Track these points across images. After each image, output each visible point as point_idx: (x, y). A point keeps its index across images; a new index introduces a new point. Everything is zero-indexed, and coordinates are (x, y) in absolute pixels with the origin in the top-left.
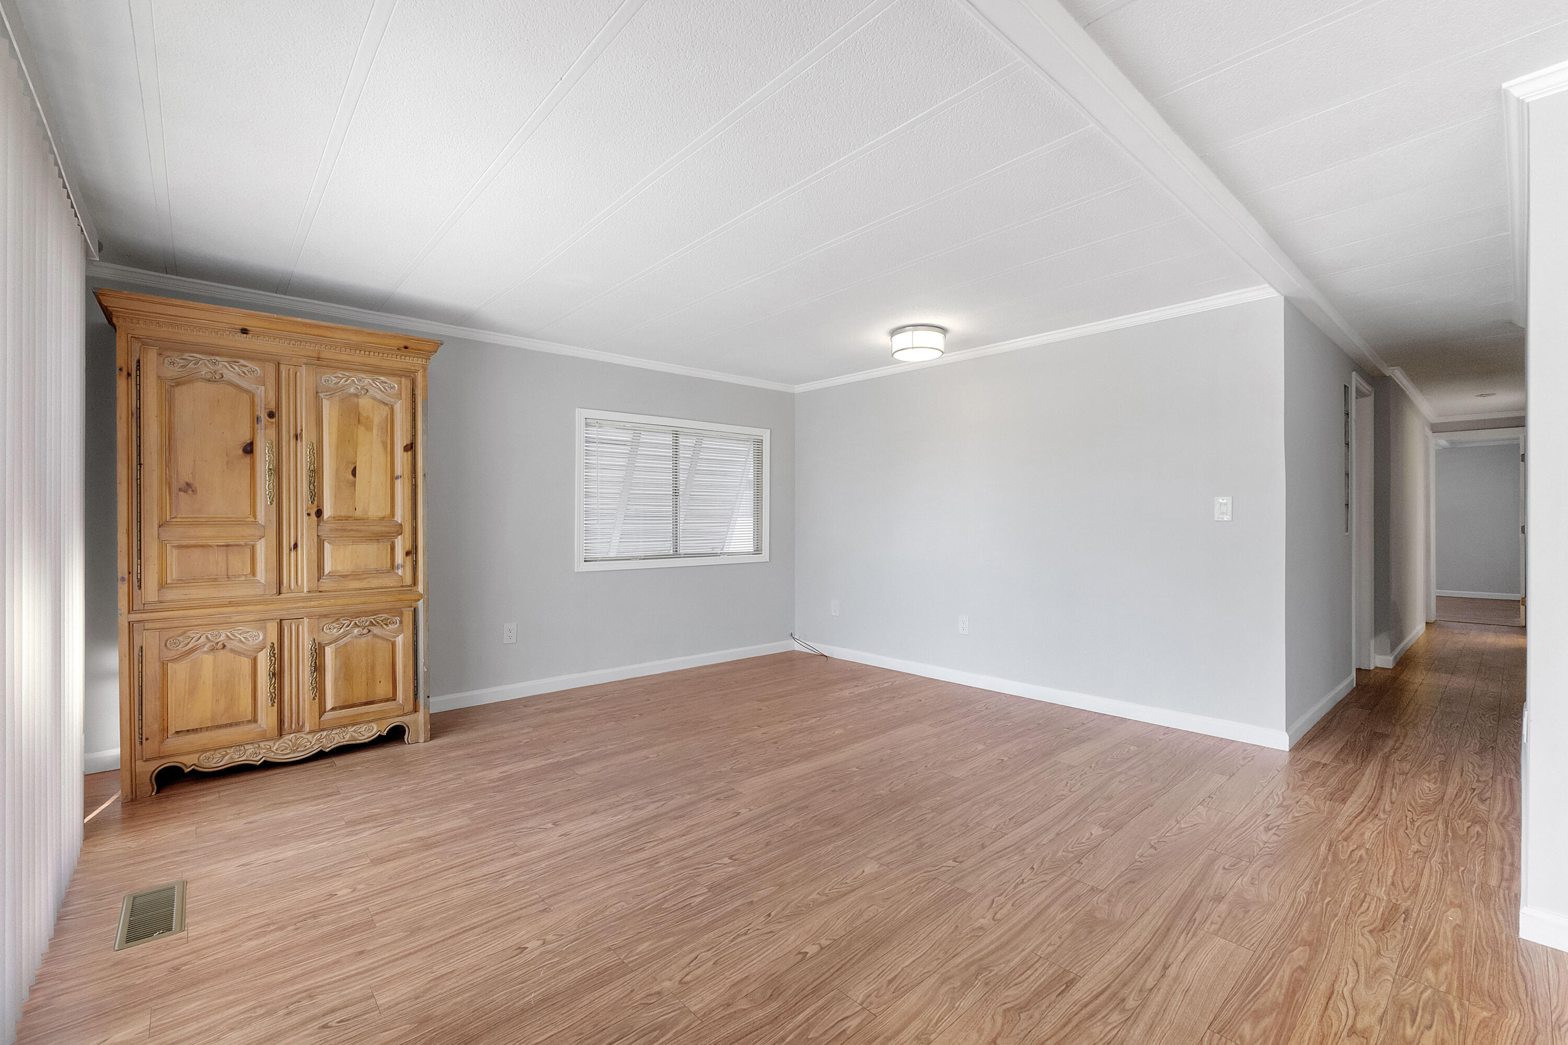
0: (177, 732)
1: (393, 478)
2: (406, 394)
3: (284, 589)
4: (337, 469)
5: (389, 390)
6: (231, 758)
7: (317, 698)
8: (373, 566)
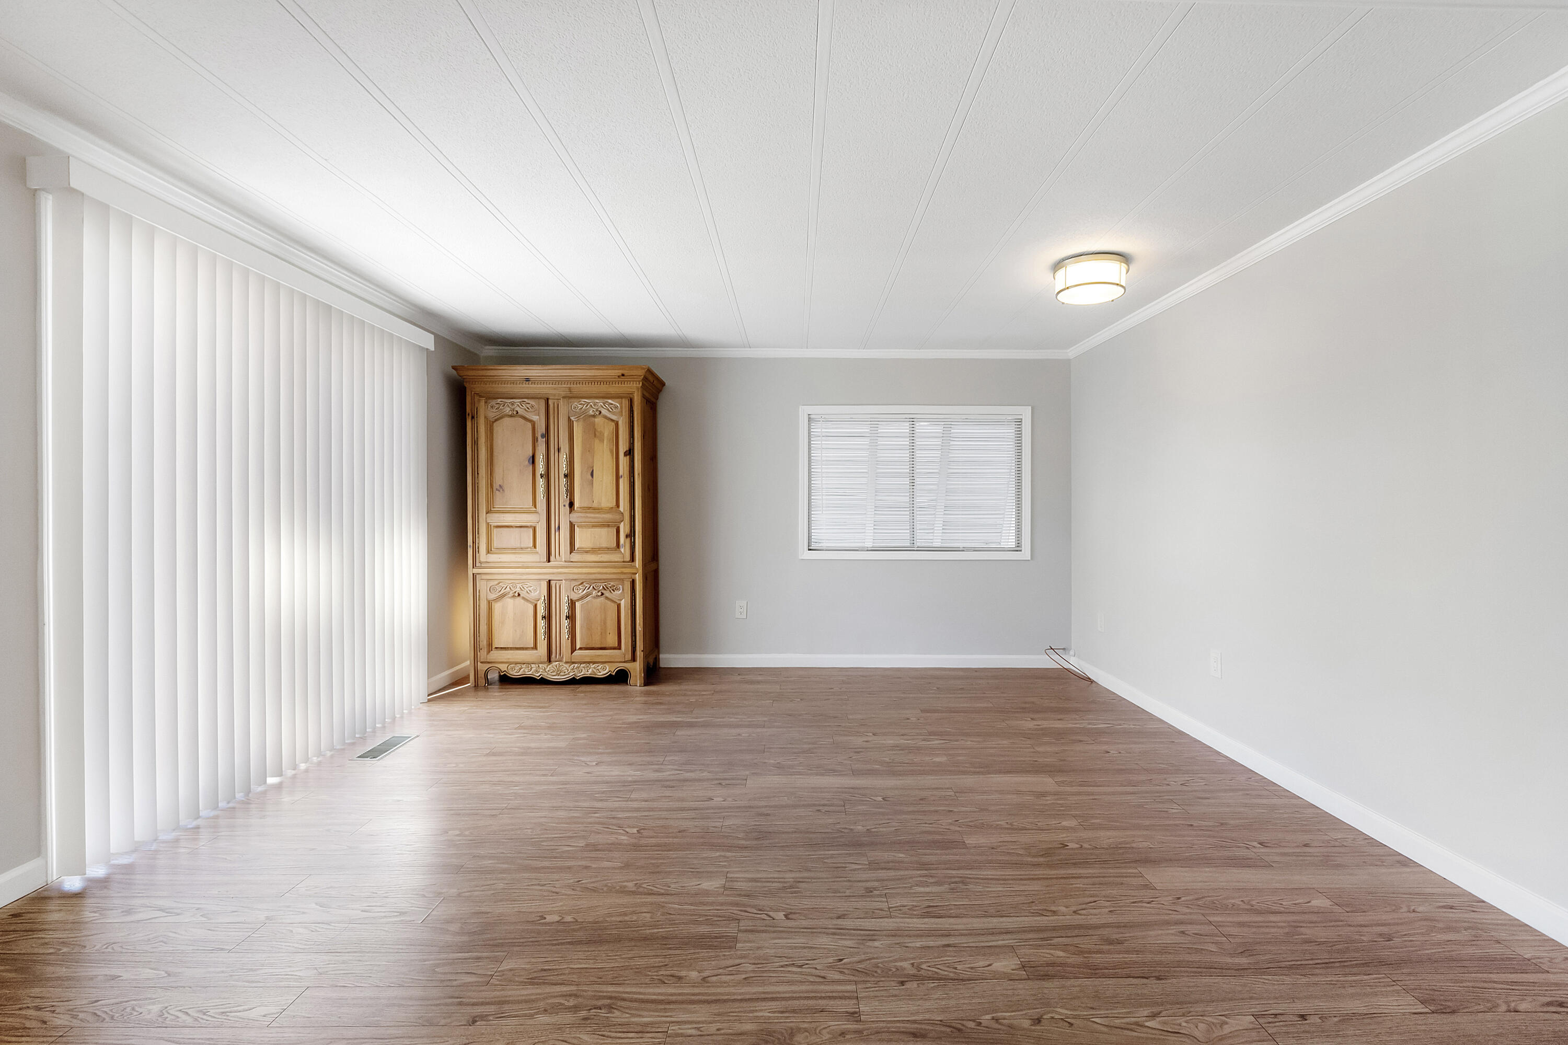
0: (496, 648)
1: (618, 477)
2: (626, 412)
3: (552, 558)
4: (582, 472)
5: (614, 409)
6: (524, 671)
7: (570, 638)
8: (604, 545)
